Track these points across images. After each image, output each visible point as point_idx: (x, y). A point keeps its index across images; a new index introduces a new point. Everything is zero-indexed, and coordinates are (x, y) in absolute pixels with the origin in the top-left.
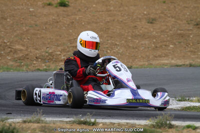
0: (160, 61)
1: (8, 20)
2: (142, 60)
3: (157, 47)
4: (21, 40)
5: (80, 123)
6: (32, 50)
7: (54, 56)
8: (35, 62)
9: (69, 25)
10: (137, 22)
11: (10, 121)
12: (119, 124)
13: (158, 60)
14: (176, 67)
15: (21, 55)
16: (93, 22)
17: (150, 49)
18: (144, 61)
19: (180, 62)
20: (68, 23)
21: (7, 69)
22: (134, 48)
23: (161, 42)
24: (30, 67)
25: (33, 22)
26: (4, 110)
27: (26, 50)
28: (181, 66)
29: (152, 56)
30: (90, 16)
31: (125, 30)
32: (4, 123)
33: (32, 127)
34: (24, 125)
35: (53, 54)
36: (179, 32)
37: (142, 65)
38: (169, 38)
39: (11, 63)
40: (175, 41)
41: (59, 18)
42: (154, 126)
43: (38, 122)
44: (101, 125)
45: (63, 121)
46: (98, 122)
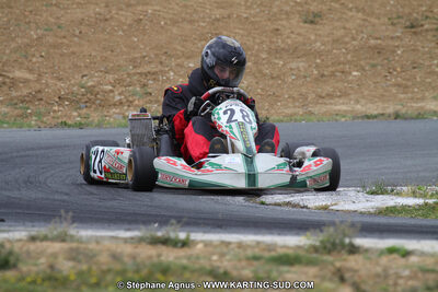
0: (328, 106)
2: (290, 105)
3: (323, 76)
4: (26, 57)
5: (155, 241)
6: (51, 81)
7: (98, 93)
8: (56, 108)
9: (130, 25)
10: (281, 20)
12: (240, 245)
13: (325, 104)
14: (366, 120)
15: (25, 92)
16: (184, 20)
17: (308, 79)
18: (295, 107)
19: (373, 109)
20: (128, 22)
22: (272, 78)
23: (333, 64)
24: (45, 119)
25: (52, 20)
27: (38, 81)
28: (375, 117)
29: (314, 95)
30: (176, 7)
31: (254, 38)
33: (50, 251)
34: (32, 247)
35: (97, 89)
36: (372, 42)
38: (349, 57)
39: (4, 109)
40: (362, 63)
41: (110, 11)
42: (315, 249)
43: (62, 238)
44: (200, 246)
45: (116, 238)
46: (193, 241)
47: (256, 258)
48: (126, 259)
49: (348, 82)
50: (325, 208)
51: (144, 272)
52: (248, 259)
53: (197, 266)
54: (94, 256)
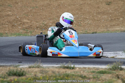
0: (114, 28)
1: (19, 4)
2: (103, 28)
3: (112, 20)
4: (27, 16)
5: (65, 68)
6: (34, 23)
7: (48, 26)
8: (36, 30)
9: (57, 6)
10: (100, 4)
11: (21, 67)
12: (89, 68)
13: (113, 28)
14: (124, 32)
15: (27, 26)
16: (72, 4)
17: (108, 21)
18: (104, 29)
20: (56, 5)
21: (19, 34)
22: (98, 21)
23: (115, 16)
24: (33, 33)
25: (34, 5)
26: (17, 60)
27: (31, 23)
29: (109, 25)
30: (70, 1)
31: (92, 9)
32: (17, 68)
33: (35, 71)
34: (30, 70)
35: (47, 25)
37: (103, 31)
38: (119, 14)
39: (21, 31)
40: (123, 16)
41: (51, 3)
42: (111, 69)
43: (38, 67)
44: (77, 69)
45: (54, 67)
46: (75, 67)
47: (93, 72)
48: (56, 73)
49: (120, 21)
50: (113, 57)
51: (62, 76)
52: (91, 72)
53: (77, 75)
54: (47, 72)
